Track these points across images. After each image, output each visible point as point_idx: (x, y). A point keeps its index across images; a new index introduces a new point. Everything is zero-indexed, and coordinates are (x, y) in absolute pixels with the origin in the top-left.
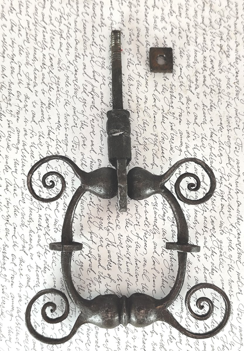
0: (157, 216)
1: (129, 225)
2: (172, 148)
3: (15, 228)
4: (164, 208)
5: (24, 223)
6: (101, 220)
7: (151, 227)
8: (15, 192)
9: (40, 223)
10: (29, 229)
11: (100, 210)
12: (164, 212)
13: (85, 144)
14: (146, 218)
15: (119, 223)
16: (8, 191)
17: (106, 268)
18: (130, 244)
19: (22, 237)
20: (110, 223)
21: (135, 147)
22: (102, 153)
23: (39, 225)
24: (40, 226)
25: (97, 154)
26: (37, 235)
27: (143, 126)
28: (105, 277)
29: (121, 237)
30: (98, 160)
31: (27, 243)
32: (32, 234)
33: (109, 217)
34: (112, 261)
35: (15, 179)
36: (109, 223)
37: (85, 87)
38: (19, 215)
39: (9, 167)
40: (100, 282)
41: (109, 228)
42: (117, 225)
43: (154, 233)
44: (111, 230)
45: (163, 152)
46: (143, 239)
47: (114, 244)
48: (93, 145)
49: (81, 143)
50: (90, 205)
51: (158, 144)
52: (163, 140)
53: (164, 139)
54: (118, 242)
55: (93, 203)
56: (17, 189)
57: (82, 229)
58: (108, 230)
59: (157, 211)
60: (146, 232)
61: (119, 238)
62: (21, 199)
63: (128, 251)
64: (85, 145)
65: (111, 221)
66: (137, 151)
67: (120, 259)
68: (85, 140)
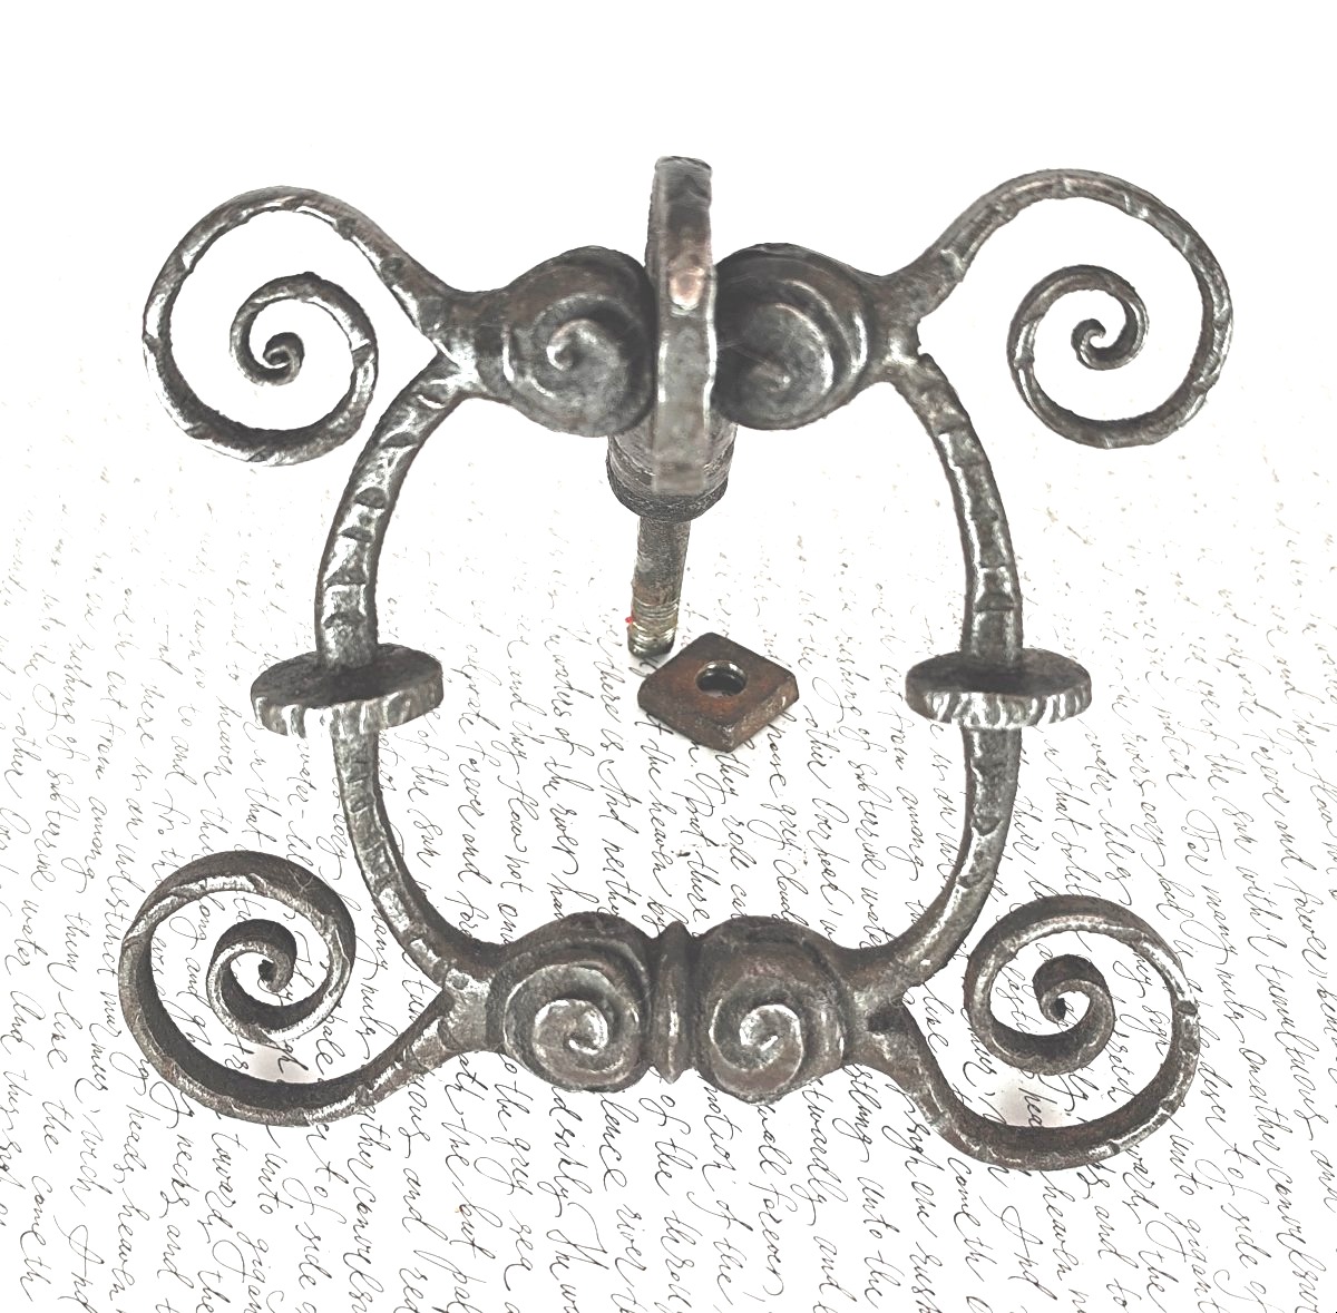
0: (824, 1125)
1: (672, 1168)
2: (870, 855)
3: (40, 1199)
4: (862, 1088)
5: (91, 1175)
6: (519, 1148)
7: (798, 1173)
8: (58, 1044)
9: (182, 1173)
10: (118, 1200)
11: (511, 1108)
12: (861, 1107)
13: (433, 848)
14: (768, 1135)
15: (618, 1159)
16: (19, 1040)
18: (683, 1250)
19: (79, 1236)
20: (569, 1163)
21: (687, 854)
22: (519, 881)
23: (174, 1180)
24: (183, 1186)
25: (496, 883)
26: (160, 1227)
27: (719, 777)
29: (635, 1222)
31: (103, 1262)
32: (134, 1222)
33: (561, 1137)
35: (63, 990)
36: (563, 1160)
38: (71, 1143)
39: (36, 947)
41: (566, 1183)
42: (609, 1171)
43: (814, 1197)
44: (574, 1192)
45: (826, 870)
46: (758, 1228)
47: (599, 1256)
50: (460, 1088)
51: (798, 841)
52: (824, 827)
53: (826, 821)
54: (617, 1246)
55: (474, 1079)
56: (69, 1030)
57: (414, 1195)
58: (561, 1194)
59: (820, 1102)
60: (772, 1196)
61: (624, 1229)
62: (90, 1074)
63: (674, 1282)
64: (431, 853)
65: (572, 1154)
66: (699, 868)
68: (435, 836)
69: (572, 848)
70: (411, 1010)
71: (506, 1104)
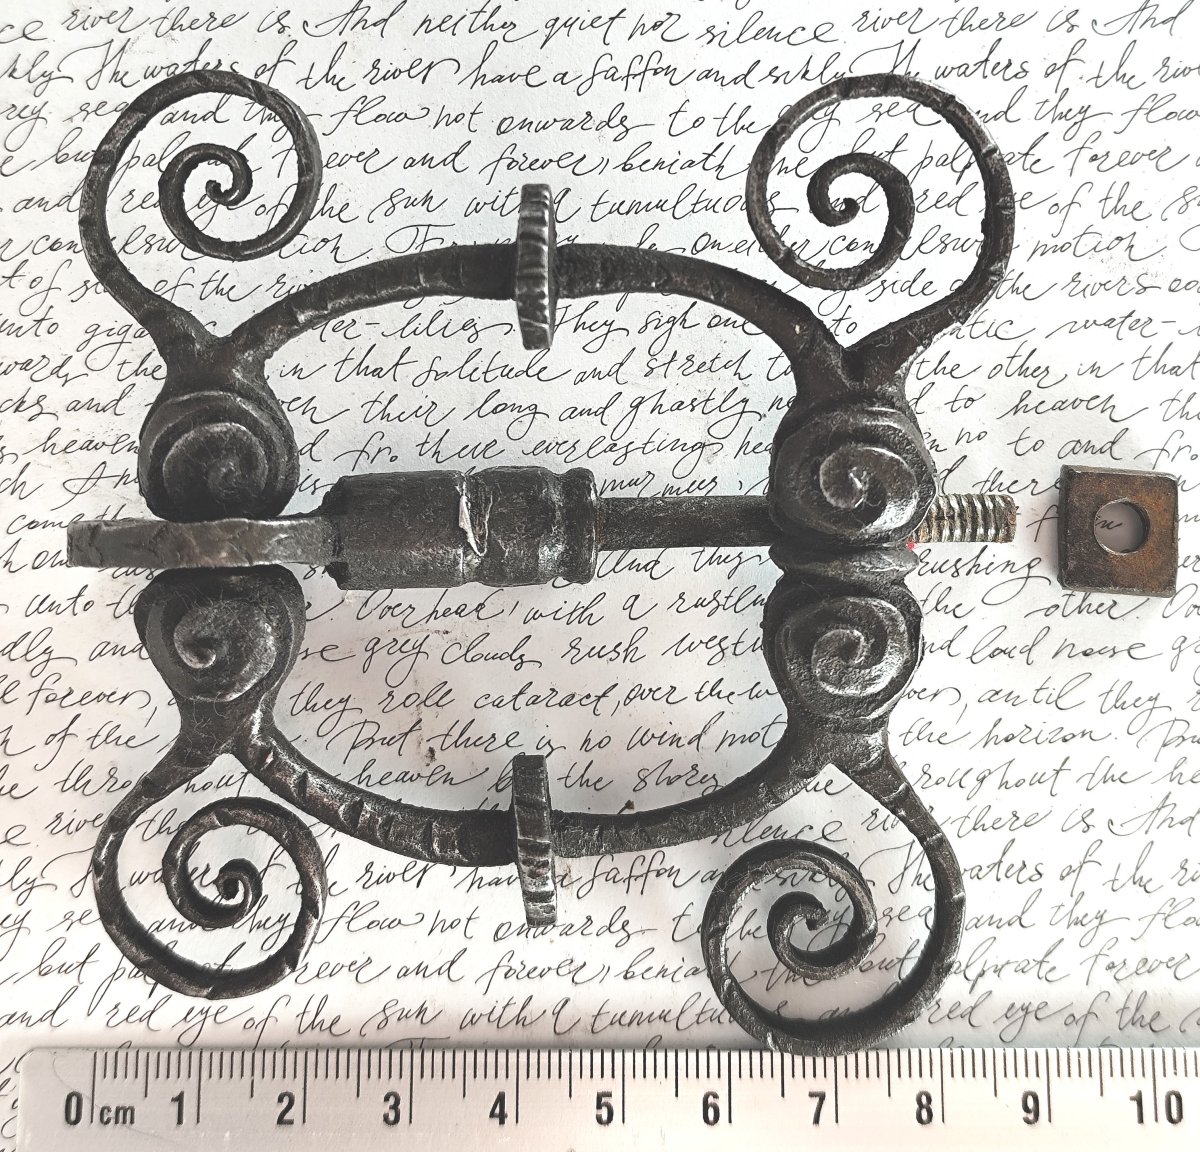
11: (745, 121)
13: (421, 196)
15: (804, 29)
16: (656, 563)
17: (1017, 84)
20: (807, 72)
22: (467, 116)
25: (469, 137)
28: (1060, 90)
29: (871, 18)
30: (500, 132)
33: (778, 78)
34: (987, 60)
36: (803, 76)
37: (137, 200)
40: (1083, 110)
42: (816, 37)
44: (840, 67)
47: (907, 48)
48: (426, 160)
49: (419, 214)
50: (720, 167)
54: (895, 32)
55: (710, 155)
61: (878, 26)
64: (428, 198)
65: (796, 67)
67: (975, 22)
68: (405, 196)
69: (425, 63)
70: (627, 213)
71: (739, 126)
